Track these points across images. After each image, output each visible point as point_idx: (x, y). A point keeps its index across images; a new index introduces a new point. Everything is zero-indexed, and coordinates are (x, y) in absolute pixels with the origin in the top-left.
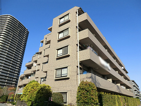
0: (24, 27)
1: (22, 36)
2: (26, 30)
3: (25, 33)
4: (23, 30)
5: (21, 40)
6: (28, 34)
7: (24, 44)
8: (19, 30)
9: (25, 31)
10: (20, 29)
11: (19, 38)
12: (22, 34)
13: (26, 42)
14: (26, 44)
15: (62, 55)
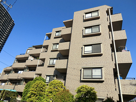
0: (11, 18)
1: (6, 26)
2: (12, 21)
3: (10, 24)
4: (9, 20)
5: (5, 30)
6: (14, 26)
7: (6, 35)
8: (4, 20)
9: (11, 23)
10: (6, 19)
11: (2, 27)
12: (7, 24)
13: (9, 34)
14: (9, 35)
15: (91, 52)
